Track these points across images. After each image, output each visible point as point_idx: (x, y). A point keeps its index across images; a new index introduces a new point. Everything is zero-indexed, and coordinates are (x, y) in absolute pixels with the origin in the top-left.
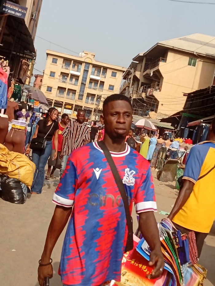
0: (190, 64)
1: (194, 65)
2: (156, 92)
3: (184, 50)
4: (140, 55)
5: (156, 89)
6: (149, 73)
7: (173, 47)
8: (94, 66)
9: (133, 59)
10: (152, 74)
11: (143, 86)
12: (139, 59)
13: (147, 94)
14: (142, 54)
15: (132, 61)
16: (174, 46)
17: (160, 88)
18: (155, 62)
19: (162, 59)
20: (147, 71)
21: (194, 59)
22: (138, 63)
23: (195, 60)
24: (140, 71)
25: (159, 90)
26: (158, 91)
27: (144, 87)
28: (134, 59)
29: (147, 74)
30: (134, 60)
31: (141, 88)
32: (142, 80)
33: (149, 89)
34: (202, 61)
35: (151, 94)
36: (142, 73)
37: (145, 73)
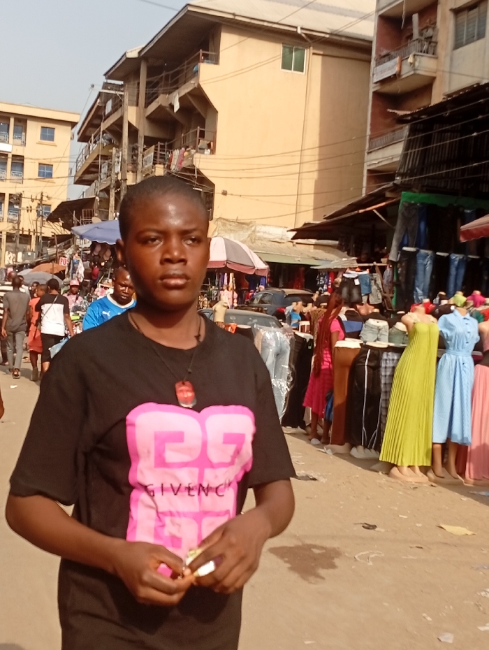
0: (286, 65)
1: (300, 68)
2: (202, 156)
3: (266, 24)
4: (129, 55)
5: (200, 149)
6: (166, 104)
7: (234, 15)
9: (105, 75)
10: (177, 107)
11: (153, 147)
12: (125, 70)
13: (173, 167)
14: (133, 54)
15: (104, 79)
16: (237, 13)
17: (212, 144)
19: (203, 55)
20: (161, 100)
21: (296, 50)
22: (122, 86)
23: (299, 53)
24: (137, 105)
25: (209, 150)
26: (207, 152)
27: (156, 149)
28: (109, 75)
29: (160, 108)
30: (109, 78)
31: (148, 153)
32: (144, 130)
33: (176, 153)
34: (321, 53)
35: (185, 164)
36: (142, 111)
37: (153, 107)
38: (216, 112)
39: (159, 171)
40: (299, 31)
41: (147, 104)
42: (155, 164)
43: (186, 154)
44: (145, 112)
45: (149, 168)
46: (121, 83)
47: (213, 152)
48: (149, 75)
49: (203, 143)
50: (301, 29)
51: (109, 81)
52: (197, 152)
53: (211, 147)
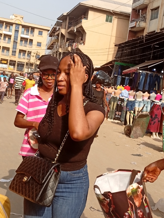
0: (107, 21)
2: (81, 45)
3: (102, 9)
4: (64, 14)
6: (73, 30)
7: (93, 6)
8: (24, 26)
10: (75, 31)
11: (68, 41)
12: (63, 18)
13: (73, 48)
15: (57, 20)
18: (78, 20)
19: (84, 17)
23: (111, 17)
24: (65, 29)
29: (71, 31)
31: (67, 43)
32: (67, 36)
33: (74, 44)
34: (117, 17)
35: (76, 47)
36: (67, 30)
37: (69, 30)
38: (86, 33)
39: (70, 49)
40: (111, 11)
41: (68, 29)
42: (68, 46)
43: (77, 44)
44: (67, 31)
45: (67, 48)
46: (62, 21)
47: (84, 44)
48: (69, 20)
49: (81, 42)
50: (112, 11)
51: (58, 21)
52: (79, 44)
53: (84, 43)
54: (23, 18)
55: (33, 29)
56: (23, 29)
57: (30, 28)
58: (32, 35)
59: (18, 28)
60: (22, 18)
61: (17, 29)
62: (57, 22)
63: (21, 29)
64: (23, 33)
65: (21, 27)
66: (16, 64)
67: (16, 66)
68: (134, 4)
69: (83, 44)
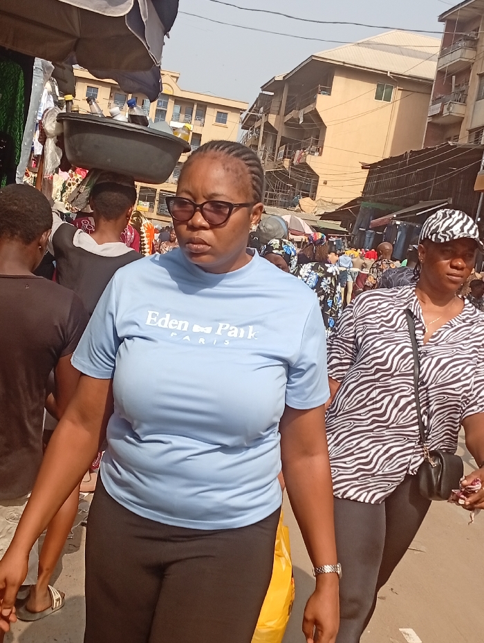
1: (388, 98)
2: (313, 156)
5: (312, 152)
6: (295, 117)
8: (178, 100)
13: (295, 162)
17: (320, 148)
18: (308, 95)
21: (387, 87)
27: (286, 147)
28: (265, 88)
29: (292, 119)
30: (264, 90)
31: (281, 149)
32: (282, 132)
35: (302, 161)
36: (282, 118)
37: (288, 117)
38: (326, 127)
39: (286, 163)
40: (389, 74)
41: (285, 115)
42: (284, 157)
43: (303, 154)
44: (284, 119)
45: (280, 160)
46: (273, 94)
47: (320, 154)
48: (289, 91)
49: (314, 148)
50: (391, 73)
51: (264, 92)
52: (309, 154)
53: (320, 151)
54: (177, 78)
55: (203, 106)
56: (178, 108)
57: (195, 106)
58: (199, 122)
59: (166, 105)
60: (175, 79)
61: (162, 109)
62: (261, 94)
63: (171, 108)
64: (176, 118)
65: (171, 103)
66: (157, 198)
67: (156, 203)
68: (441, 60)
69: (317, 154)
